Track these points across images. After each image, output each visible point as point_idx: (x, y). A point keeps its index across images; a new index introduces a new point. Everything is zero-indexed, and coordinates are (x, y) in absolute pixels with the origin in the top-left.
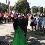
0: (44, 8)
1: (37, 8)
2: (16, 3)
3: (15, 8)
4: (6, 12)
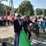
1: (41, 10)
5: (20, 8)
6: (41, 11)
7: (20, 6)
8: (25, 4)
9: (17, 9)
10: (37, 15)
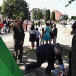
0: (51, 12)
1: (40, 11)
3: (3, 10)
5: (5, 6)
10: (35, 19)
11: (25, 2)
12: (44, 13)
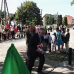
0: (63, 17)
2: (18, 9)
3: (17, 17)
4: (1, 23)
5: (19, 13)
6: (53, 19)
7: (20, 10)
8: (28, 7)
9: (15, 15)
10: (48, 24)
11: (38, 8)
12: (56, 19)
